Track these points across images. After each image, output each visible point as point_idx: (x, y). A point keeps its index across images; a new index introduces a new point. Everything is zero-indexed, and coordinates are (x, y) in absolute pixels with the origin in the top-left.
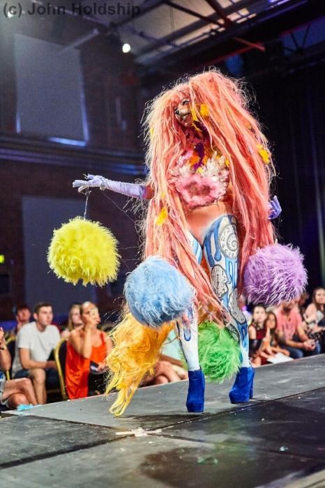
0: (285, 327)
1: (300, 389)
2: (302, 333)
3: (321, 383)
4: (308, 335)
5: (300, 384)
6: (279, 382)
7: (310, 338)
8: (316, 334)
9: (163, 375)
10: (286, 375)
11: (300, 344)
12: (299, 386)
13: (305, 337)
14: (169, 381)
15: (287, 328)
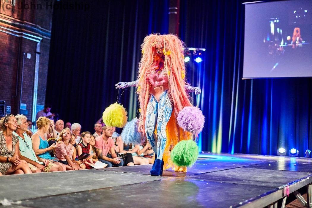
0: (104, 147)
1: (112, 184)
2: (113, 153)
3: (125, 182)
4: (117, 155)
5: (112, 182)
6: (99, 179)
7: (118, 157)
8: (122, 154)
9: (21, 169)
10: (104, 176)
11: (111, 159)
12: (111, 183)
13: (115, 155)
14: (24, 173)
15: (105, 148)
